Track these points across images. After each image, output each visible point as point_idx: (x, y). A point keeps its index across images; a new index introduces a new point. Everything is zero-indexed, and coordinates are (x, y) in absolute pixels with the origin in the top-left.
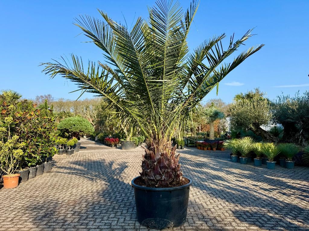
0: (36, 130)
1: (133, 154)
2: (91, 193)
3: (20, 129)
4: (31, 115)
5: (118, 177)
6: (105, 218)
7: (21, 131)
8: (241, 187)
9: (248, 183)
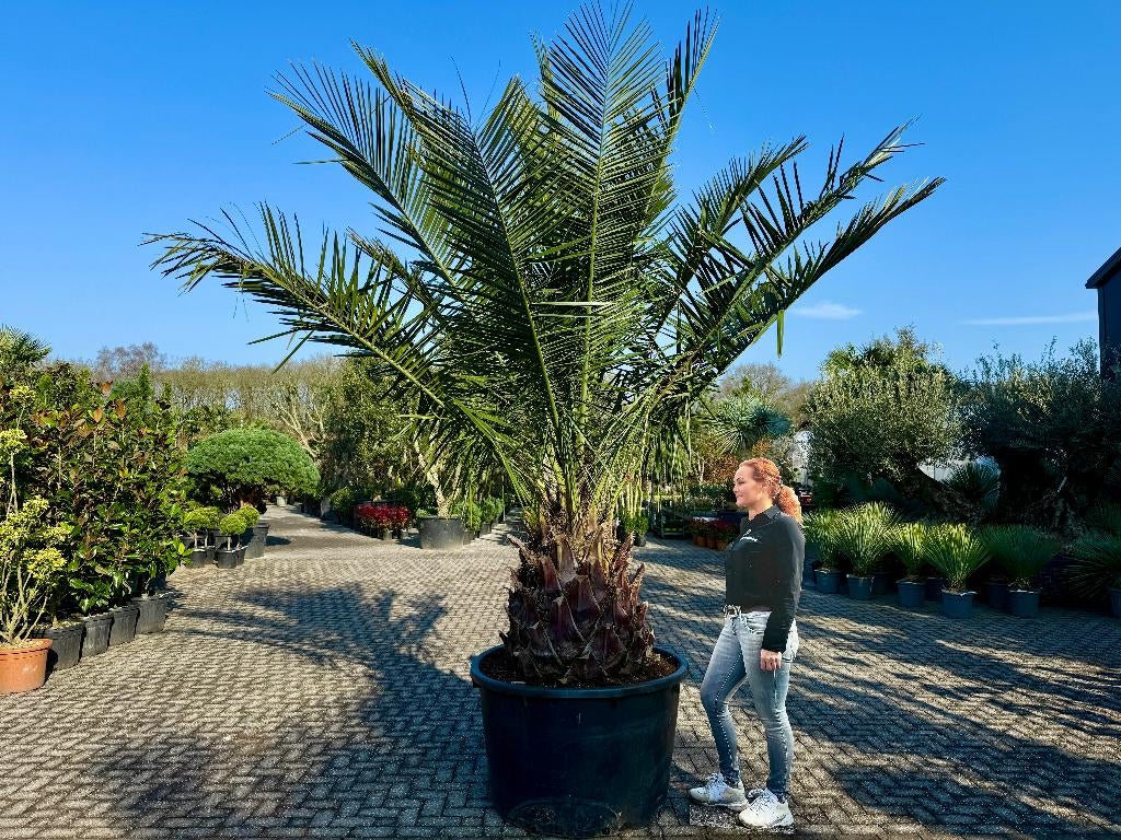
0: (110, 478)
1: (462, 565)
2: (315, 709)
3: (50, 475)
4: (91, 422)
5: (414, 649)
6: (374, 799)
7: (57, 479)
8: (856, 682)
9: (882, 669)
